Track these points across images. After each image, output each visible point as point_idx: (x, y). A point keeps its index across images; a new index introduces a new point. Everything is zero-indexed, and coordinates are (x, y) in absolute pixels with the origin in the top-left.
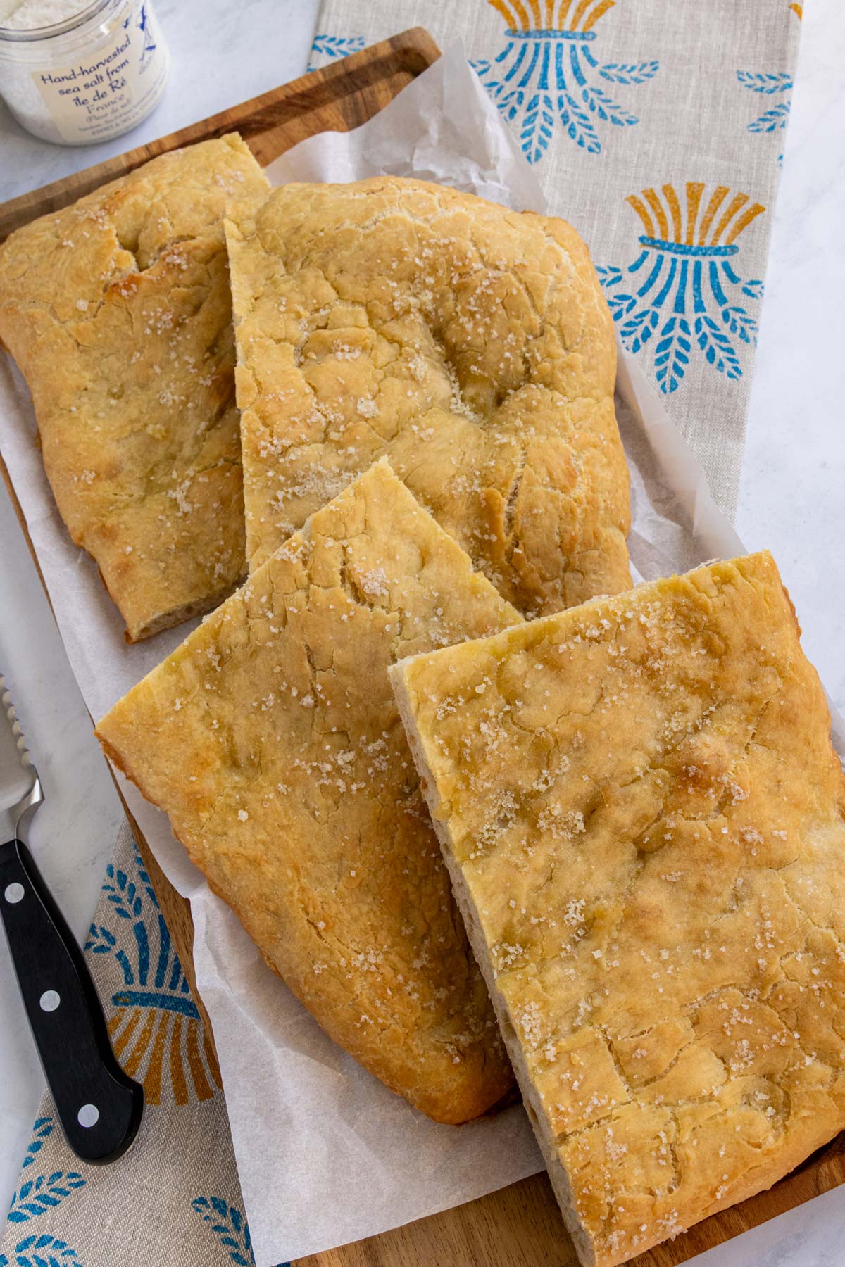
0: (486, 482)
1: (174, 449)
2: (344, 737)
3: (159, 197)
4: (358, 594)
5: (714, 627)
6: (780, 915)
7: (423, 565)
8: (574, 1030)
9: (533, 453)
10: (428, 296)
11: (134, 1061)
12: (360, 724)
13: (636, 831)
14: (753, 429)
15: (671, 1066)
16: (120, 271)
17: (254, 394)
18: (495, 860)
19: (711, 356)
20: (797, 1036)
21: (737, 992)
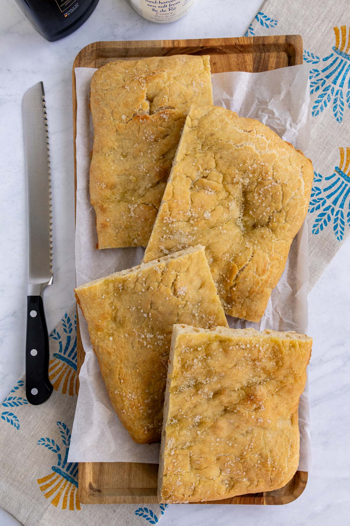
0: (235, 260)
1: (136, 188)
2: (152, 330)
3: (168, 84)
4: (175, 292)
5: (282, 359)
6: (257, 442)
7: (201, 287)
8: (182, 449)
9: (255, 257)
10: (247, 181)
11: (54, 375)
12: (159, 329)
13: (227, 405)
14: (335, 260)
15: (205, 468)
16: (142, 110)
17: (170, 197)
18: (181, 396)
19: (335, 227)
20: (245, 473)
21: (234, 456)
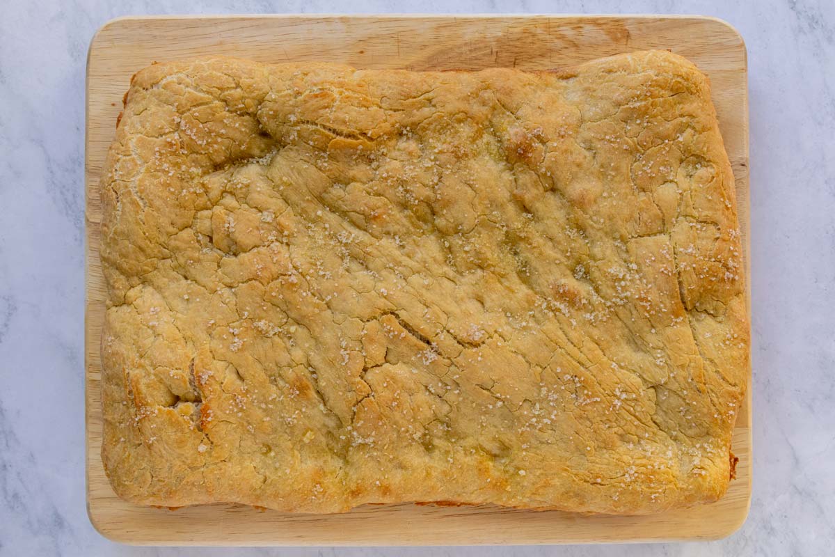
5: (451, 115)
6: (605, 130)
8: (627, 251)
15: (660, 209)
20: (667, 141)
21: (635, 164)
